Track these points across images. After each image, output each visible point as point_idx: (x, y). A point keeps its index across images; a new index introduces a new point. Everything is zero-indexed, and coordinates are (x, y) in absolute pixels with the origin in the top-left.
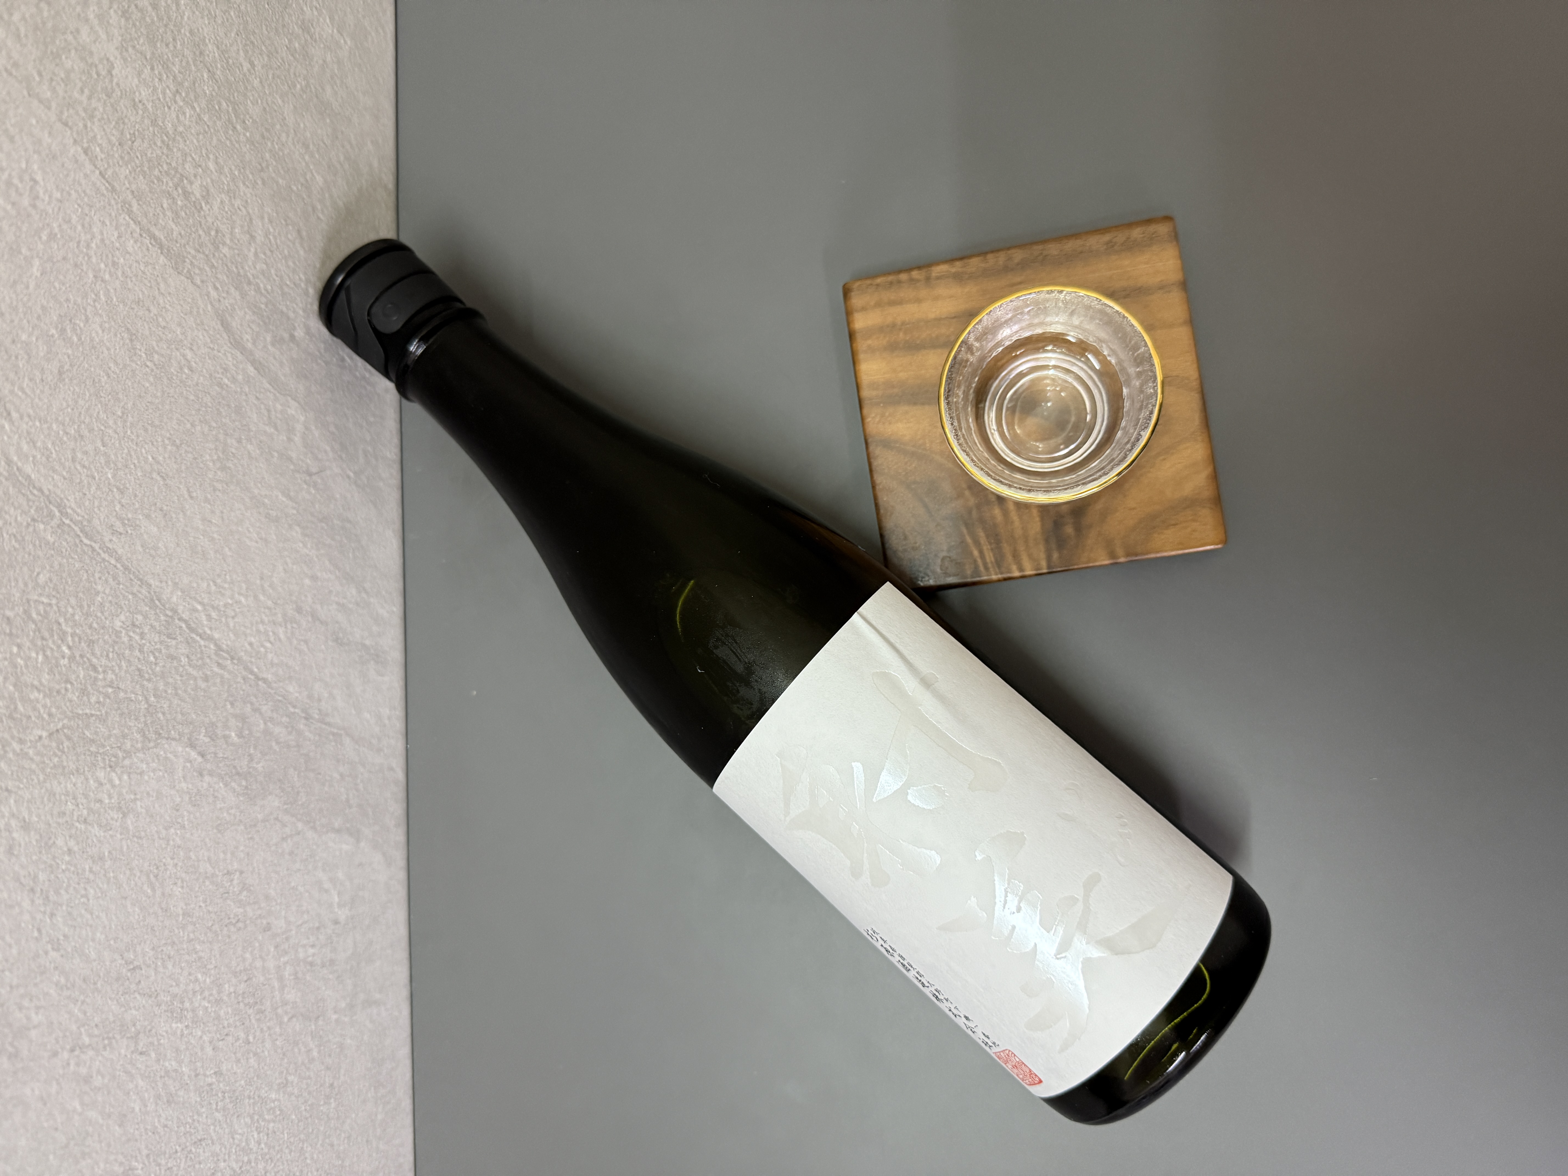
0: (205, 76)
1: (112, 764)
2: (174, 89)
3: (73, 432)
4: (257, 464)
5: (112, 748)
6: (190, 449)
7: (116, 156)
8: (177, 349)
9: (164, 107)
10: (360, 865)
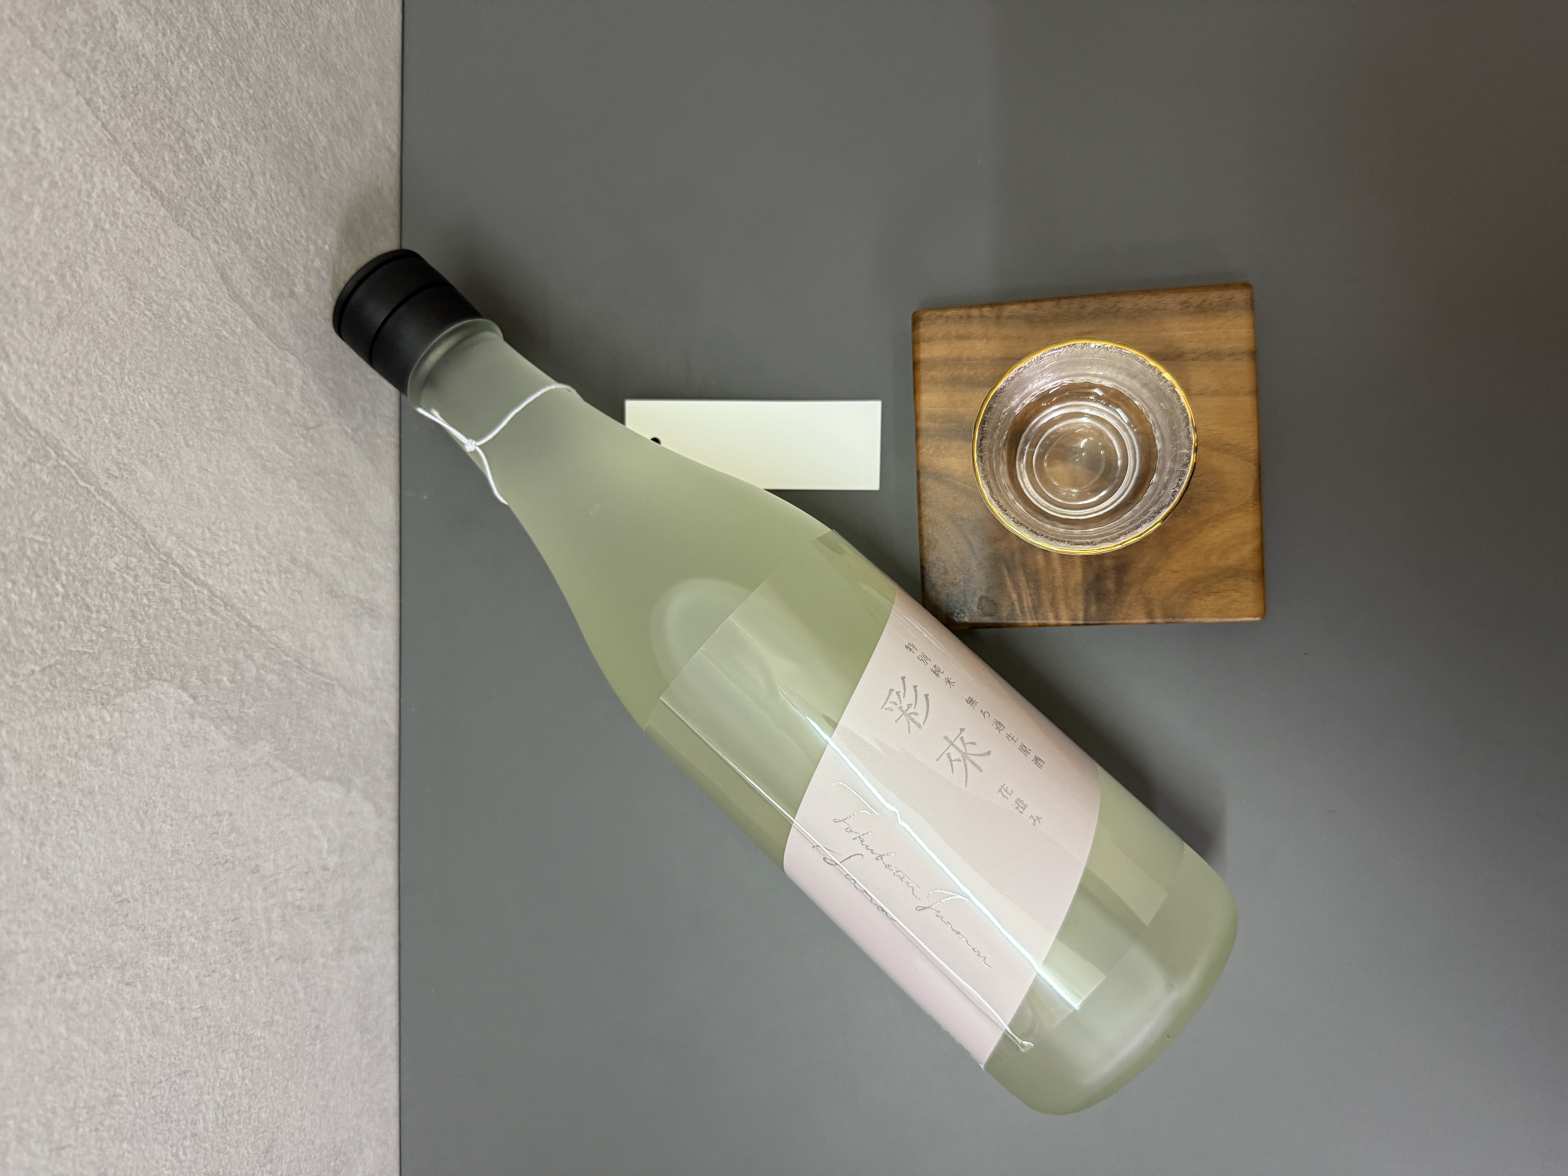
0: (209, 32)
1: (104, 701)
2: (178, 45)
3: (70, 376)
4: (254, 416)
5: (104, 685)
6: (187, 398)
7: (119, 107)
8: (176, 300)
9: (167, 61)
10: (351, 813)
